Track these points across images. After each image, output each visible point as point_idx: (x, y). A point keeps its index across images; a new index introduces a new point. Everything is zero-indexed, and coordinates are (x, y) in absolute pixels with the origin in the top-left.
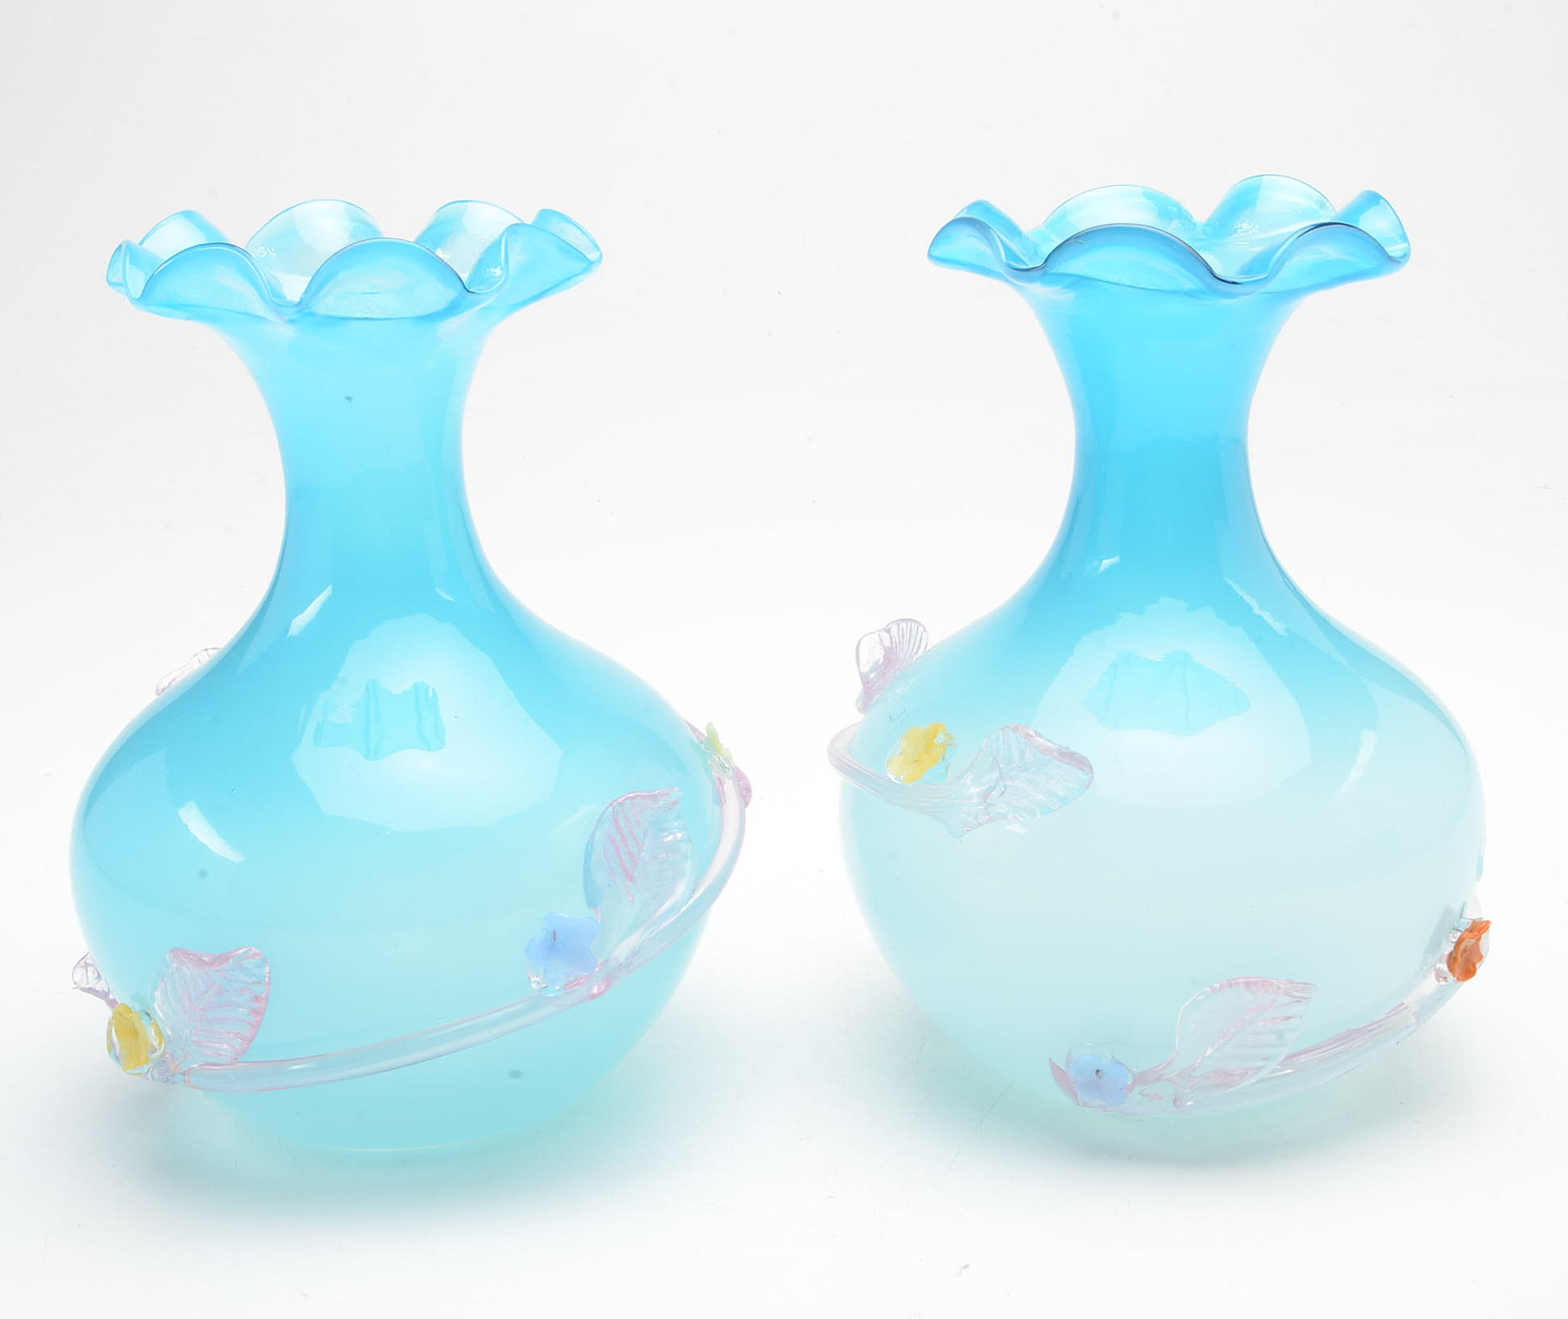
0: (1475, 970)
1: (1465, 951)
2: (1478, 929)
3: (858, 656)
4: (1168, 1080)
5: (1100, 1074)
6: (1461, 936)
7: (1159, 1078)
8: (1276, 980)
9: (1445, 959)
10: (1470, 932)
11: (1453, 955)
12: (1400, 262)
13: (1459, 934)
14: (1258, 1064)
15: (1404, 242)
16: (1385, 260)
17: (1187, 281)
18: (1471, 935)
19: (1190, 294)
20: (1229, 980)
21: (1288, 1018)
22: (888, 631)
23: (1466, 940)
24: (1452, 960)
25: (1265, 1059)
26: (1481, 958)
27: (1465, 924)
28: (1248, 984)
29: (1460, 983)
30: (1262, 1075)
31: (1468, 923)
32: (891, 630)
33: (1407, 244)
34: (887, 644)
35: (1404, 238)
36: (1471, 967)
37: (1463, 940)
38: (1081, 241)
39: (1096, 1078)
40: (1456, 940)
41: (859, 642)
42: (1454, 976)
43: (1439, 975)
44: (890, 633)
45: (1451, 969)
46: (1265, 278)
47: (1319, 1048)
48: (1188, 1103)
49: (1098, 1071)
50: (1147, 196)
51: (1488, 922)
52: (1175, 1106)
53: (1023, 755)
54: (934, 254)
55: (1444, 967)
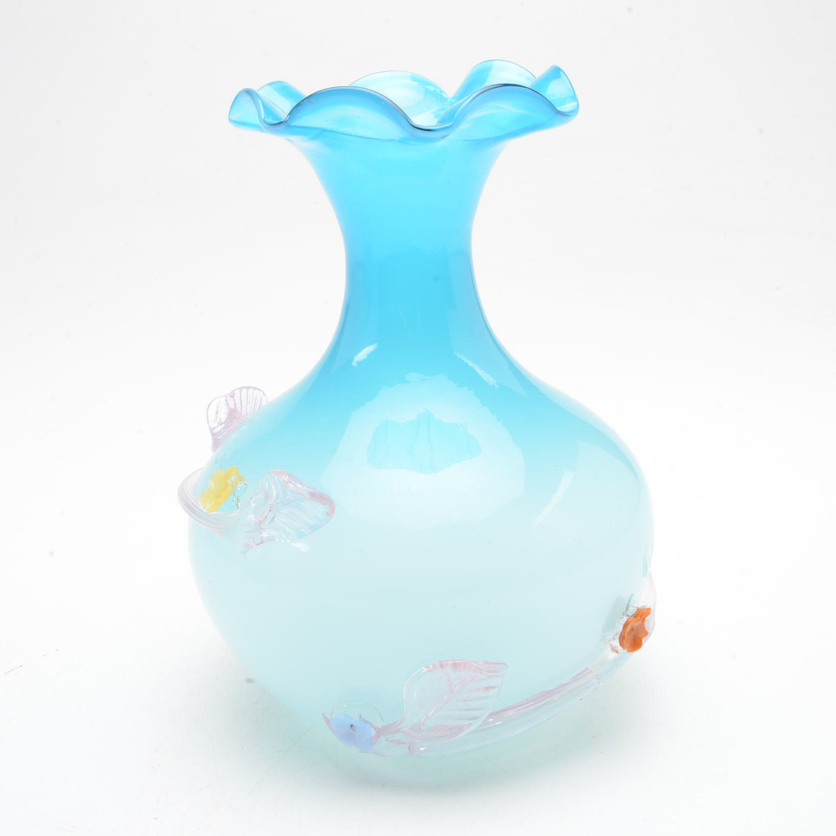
0: (642, 644)
1: (632, 630)
2: (642, 614)
4: (403, 732)
5: (353, 727)
7: (398, 731)
8: (475, 662)
9: (617, 637)
10: (635, 617)
11: (623, 635)
12: (569, 116)
15: (574, 101)
16: (557, 115)
18: (635, 619)
19: (402, 141)
20: (440, 663)
21: (488, 688)
22: (232, 396)
23: (631, 623)
24: (622, 639)
26: (646, 634)
27: (632, 611)
28: (455, 666)
29: (630, 653)
30: (472, 728)
31: (634, 610)
32: (235, 396)
33: (576, 103)
34: (232, 406)
35: (574, 98)
36: (639, 641)
37: (629, 623)
38: (314, 101)
39: (351, 731)
40: (624, 623)
42: (624, 649)
43: (614, 650)
44: (234, 398)
45: (621, 645)
46: (451, 126)
47: (520, 706)
48: (421, 749)
50: (414, 78)
51: (649, 609)
52: (410, 751)
54: (232, 118)
55: (617, 643)
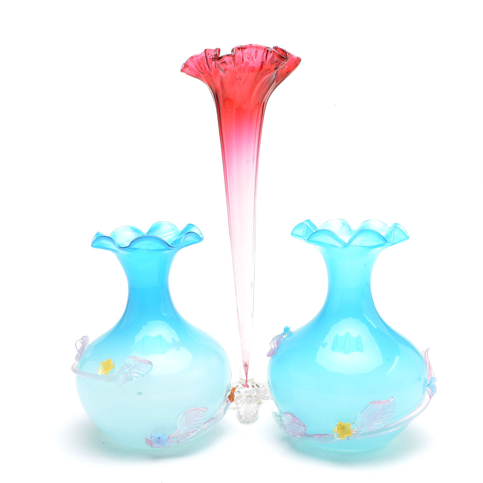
0: (234, 399)
1: (232, 395)
3: (76, 346)
6: (231, 392)
9: (228, 398)
11: (230, 396)
12: (203, 239)
13: (231, 391)
14: (196, 429)
17: (162, 247)
24: (230, 398)
25: (197, 428)
29: (231, 402)
31: (232, 388)
33: (202, 235)
34: (82, 342)
35: (201, 233)
39: (158, 439)
41: (76, 344)
43: (227, 402)
44: (82, 340)
45: (230, 400)
49: (159, 438)
52: (178, 443)
53: (135, 363)
54: (93, 245)
